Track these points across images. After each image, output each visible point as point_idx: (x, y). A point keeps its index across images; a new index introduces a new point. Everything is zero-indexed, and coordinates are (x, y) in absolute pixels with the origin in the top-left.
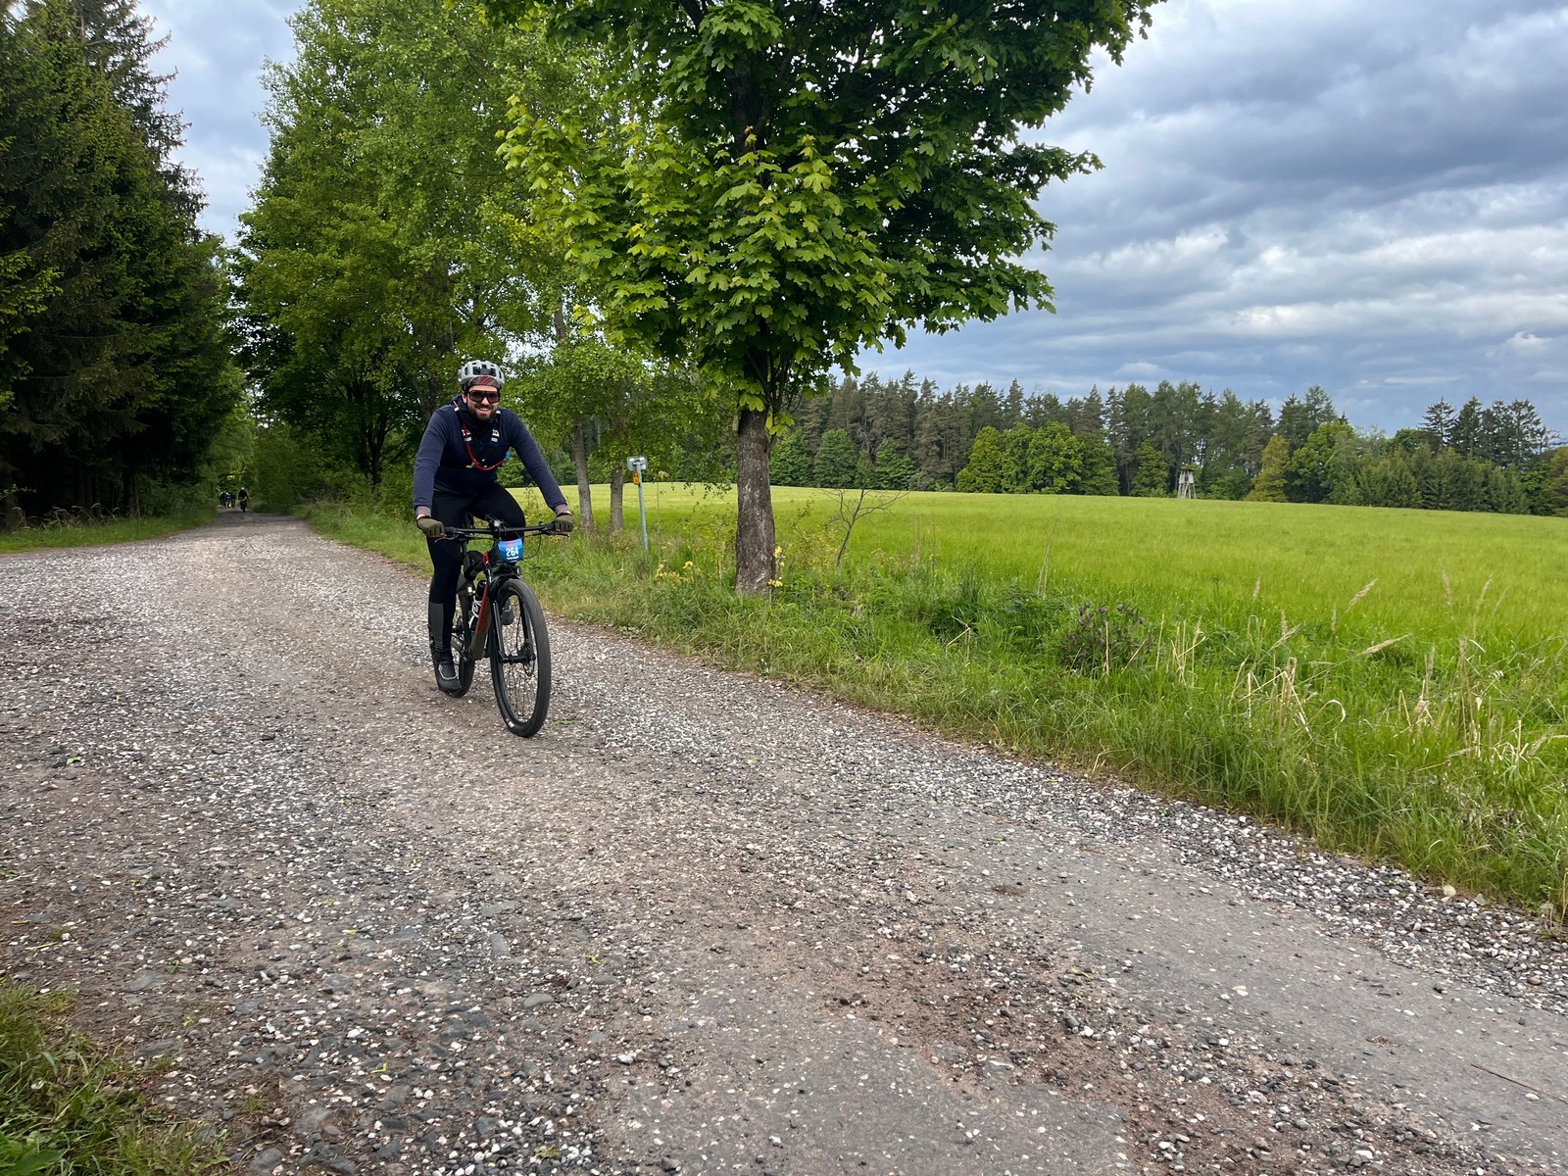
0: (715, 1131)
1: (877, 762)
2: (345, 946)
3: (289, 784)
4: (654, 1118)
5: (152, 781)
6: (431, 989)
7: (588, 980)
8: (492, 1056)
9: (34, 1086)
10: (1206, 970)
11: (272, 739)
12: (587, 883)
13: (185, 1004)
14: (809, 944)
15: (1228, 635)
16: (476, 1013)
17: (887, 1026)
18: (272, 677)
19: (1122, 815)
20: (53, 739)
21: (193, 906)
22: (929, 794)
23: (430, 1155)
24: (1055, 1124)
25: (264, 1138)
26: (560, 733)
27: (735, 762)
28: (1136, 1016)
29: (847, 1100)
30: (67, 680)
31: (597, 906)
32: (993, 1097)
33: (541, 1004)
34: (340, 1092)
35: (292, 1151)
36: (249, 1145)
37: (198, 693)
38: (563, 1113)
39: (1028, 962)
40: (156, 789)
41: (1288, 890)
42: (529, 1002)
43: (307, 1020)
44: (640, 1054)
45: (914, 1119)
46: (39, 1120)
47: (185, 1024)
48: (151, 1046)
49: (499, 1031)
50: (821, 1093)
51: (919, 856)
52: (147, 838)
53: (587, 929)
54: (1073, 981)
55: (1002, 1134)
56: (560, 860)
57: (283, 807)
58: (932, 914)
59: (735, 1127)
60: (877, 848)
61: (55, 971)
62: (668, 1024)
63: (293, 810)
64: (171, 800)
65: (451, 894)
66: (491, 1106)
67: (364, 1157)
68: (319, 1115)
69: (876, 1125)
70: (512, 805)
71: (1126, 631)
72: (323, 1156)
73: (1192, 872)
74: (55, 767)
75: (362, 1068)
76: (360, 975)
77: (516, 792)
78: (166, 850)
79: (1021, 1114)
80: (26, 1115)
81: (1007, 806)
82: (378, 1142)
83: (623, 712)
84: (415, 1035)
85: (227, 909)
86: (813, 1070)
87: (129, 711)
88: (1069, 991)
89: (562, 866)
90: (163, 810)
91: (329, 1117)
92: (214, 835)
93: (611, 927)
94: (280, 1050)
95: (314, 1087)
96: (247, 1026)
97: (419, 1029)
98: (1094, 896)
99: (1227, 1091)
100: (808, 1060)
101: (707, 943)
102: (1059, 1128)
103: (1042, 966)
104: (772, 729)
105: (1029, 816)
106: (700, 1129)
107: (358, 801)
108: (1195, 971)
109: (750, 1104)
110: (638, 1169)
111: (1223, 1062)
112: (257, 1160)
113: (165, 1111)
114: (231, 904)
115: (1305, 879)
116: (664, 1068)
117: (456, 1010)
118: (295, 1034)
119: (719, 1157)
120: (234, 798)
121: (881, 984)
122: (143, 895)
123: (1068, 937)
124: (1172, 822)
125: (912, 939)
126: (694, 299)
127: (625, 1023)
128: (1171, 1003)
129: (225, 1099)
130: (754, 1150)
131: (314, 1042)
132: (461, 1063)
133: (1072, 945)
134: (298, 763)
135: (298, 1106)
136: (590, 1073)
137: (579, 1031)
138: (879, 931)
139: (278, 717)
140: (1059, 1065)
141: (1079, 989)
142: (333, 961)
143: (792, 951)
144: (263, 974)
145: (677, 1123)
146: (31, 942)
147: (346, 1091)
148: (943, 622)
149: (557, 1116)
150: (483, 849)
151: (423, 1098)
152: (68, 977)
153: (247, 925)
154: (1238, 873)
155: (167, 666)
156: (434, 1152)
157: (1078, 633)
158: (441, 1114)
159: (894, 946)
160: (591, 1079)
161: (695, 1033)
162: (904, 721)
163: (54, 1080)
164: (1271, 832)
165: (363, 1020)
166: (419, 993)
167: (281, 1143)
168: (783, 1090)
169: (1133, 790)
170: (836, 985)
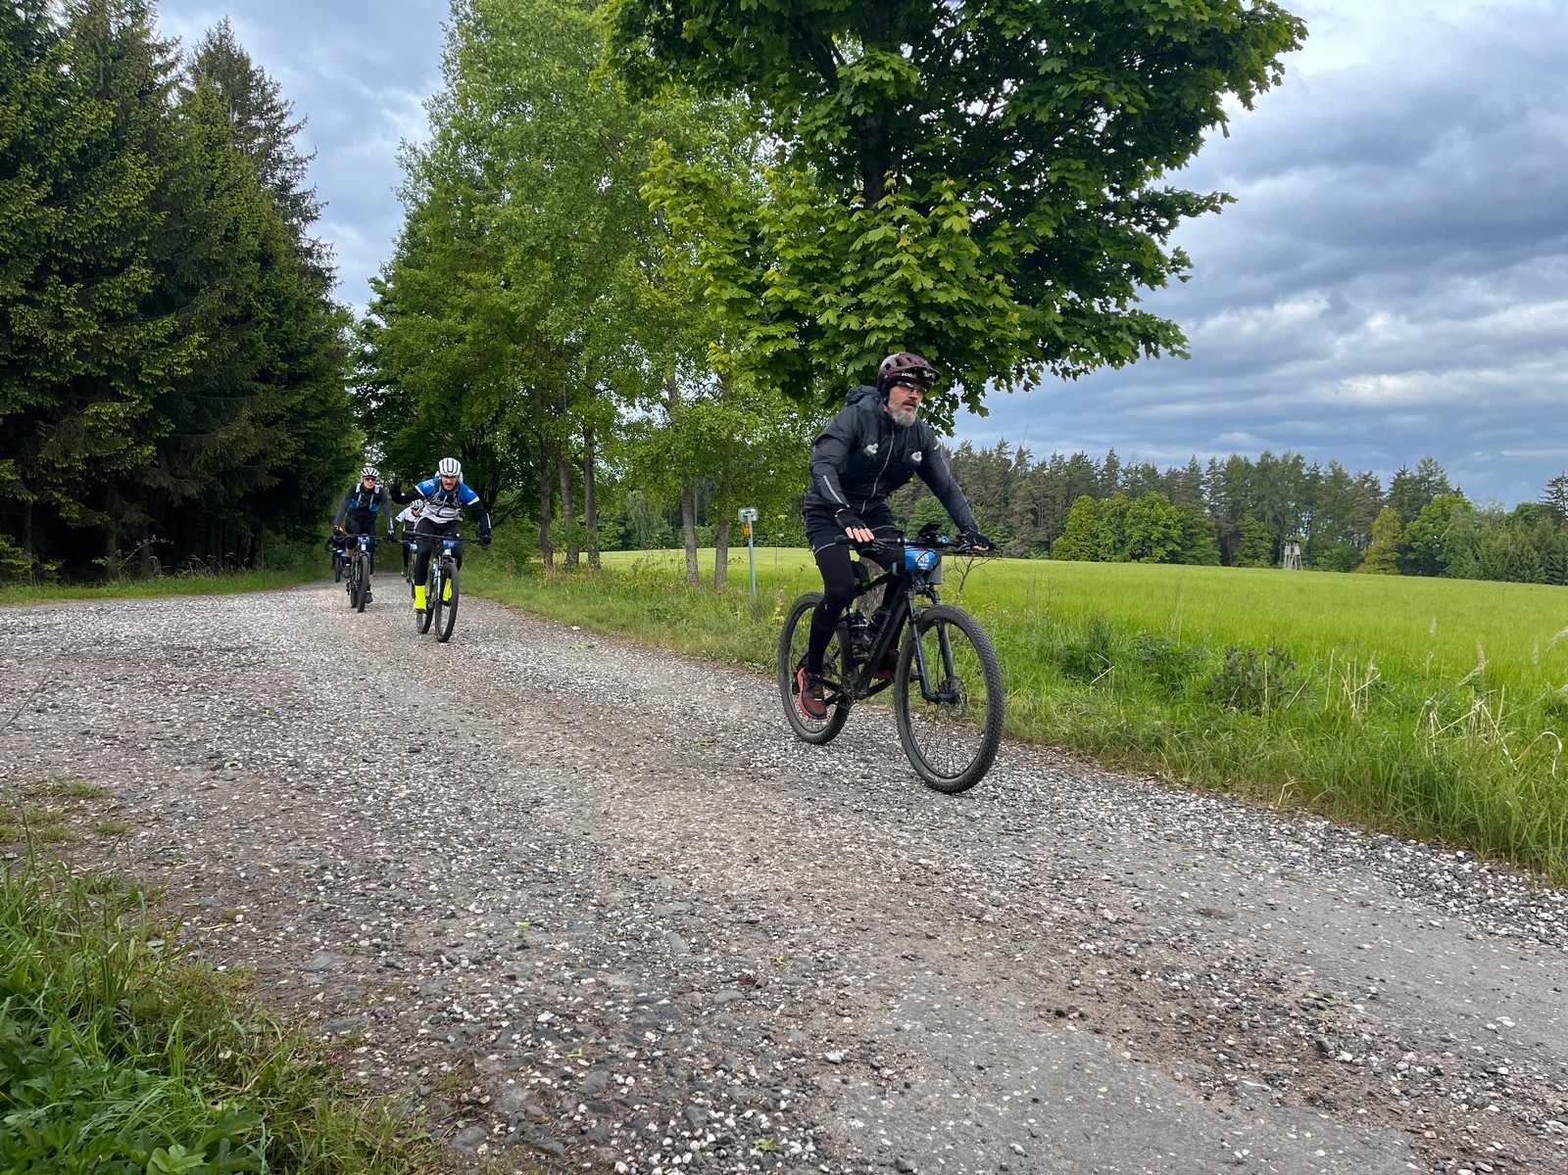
0: (948, 1136)
1: (1038, 790)
2: (520, 937)
3: (442, 790)
4: (877, 1118)
5: (310, 784)
6: (615, 981)
7: (777, 980)
8: (689, 1049)
9: (221, 1055)
10: (1462, 1000)
11: (418, 751)
12: (757, 889)
13: (367, 984)
14: (1007, 955)
15: (1383, 686)
16: (666, 1005)
17: (1113, 1039)
18: (410, 699)
19: (1320, 846)
20: (209, 746)
21: (364, 895)
22: (1102, 820)
23: (643, 1141)
24: (1335, 1148)
25: (464, 1116)
26: (703, 753)
27: (888, 784)
28: (1397, 1043)
29: (1088, 1112)
30: (216, 697)
31: (772, 911)
32: (1257, 1118)
33: (732, 1000)
34: (537, 1073)
35: (496, 1130)
36: (448, 1122)
37: (342, 711)
38: (777, 1108)
39: (1257, 985)
40: (314, 791)
41: (1528, 926)
42: (720, 998)
43: (494, 1003)
44: (847, 1054)
45: (1169, 1135)
46: (227, 1090)
47: (370, 1002)
48: (337, 1022)
49: (693, 1024)
50: (1058, 1103)
51: (1108, 877)
52: (311, 833)
53: (766, 932)
54: (1313, 1006)
55: (1277, 1156)
56: (727, 866)
57: (438, 810)
58: (1135, 933)
59: (968, 1132)
60: (1059, 868)
61: (230, 951)
62: (874, 1024)
63: (449, 814)
64: (330, 801)
65: (619, 895)
66: (698, 1096)
67: (571, 1139)
68: (520, 1096)
69: (1128, 1139)
70: (666, 815)
71: (1277, 677)
72: (529, 1137)
73: (1413, 906)
74: (213, 769)
75: (557, 1051)
76: (541, 964)
77: (668, 805)
78: (331, 844)
79: (1294, 1136)
80: (213, 1084)
81: (1190, 834)
82: (585, 1124)
83: (762, 736)
84: (607, 1023)
85: (397, 898)
86: (1043, 1079)
87: (279, 723)
88: (1311, 1015)
89: (729, 873)
90: (323, 810)
91: (529, 1097)
92: (376, 832)
93: (792, 931)
94: (472, 1030)
95: (511, 1067)
96: (434, 1005)
97: (610, 1018)
98: (1310, 924)
99: (1520, 1120)
100: (1035, 1069)
101: (896, 950)
102: (1341, 1152)
103: (1274, 989)
105: (1216, 844)
106: (930, 1131)
107: (512, 807)
108: (1448, 1001)
109: (980, 1109)
110: (870, 1168)
111: (1509, 1091)
112: (459, 1137)
113: (357, 1085)
114: (400, 894)
115: (1544, 915)
116: (876, 1068)
117: (645, 1001)
118: (484, 1015)
119: (958, 1162)
120: (391, 801)
121: (1097, 998)
122: (312, 884)
123: (1295, 963)
124: (1380, 855)
125: (1119, 956)
126: (824, 341)
127: (824, 1022)
128: (1432, 1032)
129: (419, 1076)
130: (996, 1157)
131: (505, 1024)
132: (658, 1053)
133: (1301, 969)
134: (447, 773)
135: (496, 1084)
136: (797, 1069)
137: (777, 1029)
138: (1082, 946)
139: (420, 734)
140: (1321, 1089)
141: (1323, 1015)
142: (511, 949)
143: (990, 962)
144: (443, 958)
145: (904, 1124)
146: (204, 923)
147: (544, 1073)
148: (1078, 666)
149: (770, 1110)
150: (645, 855)
151: (625, 1084)
152: (244, 956)
153: (419, 914)
154: (1467, 908)
155: (310, 687)
156: (646, 1138)
157: (1225, 677)
158: (647, 1099)
159: (1102, 962)
160: (800, 1076)
161: (903, 1037)
162: (1058, 752)
163: (240, 1051)
164: (1496, 868)
165: (551, 1006)
166: (603, 984)
167: (483, 1121)
168: (1013, 1097)
169: (1327, 823)
170: (1046, 997)
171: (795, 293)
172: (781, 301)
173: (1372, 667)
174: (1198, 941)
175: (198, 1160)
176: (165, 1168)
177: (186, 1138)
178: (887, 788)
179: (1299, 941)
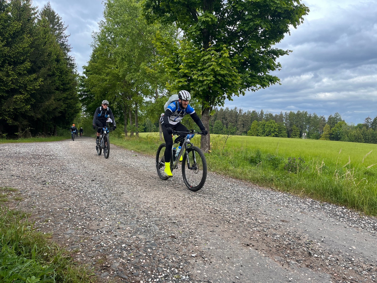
0: (221, 274)
1: (243, 191)
2: (118, 226)
3: (99, 190)
4: (203, 270)
5: (67, 188)
6: (141, 237)
7: (180, 237)
8: (159, 253)
9: (44, 254)
11: (94, 181)
12: (175, 215)
13: (80, 237)
14: (235, 231)
15: (326, 167)
16: (153, 243)
17: (260, 251)
18: (92, 168)
19: (310, 205)
20: (42, 179)
21: (80, 215)
22: (259, 198)
24: (313, 278)
25: (104, 269)
26: (163, 182)
28: (328, 253)
29: (254, 269)
30: (44, 167)
31: (179, 220)
32: (294, 270)
33: (169, 242)
34: (122, 259)
35: (111, 273)
36: (100, 271)
37: (75, 171)
38: (180, 268)
39: (295, 238)
40: (68, 190)
41: (359, 225)
42: (166, 241)
43: (111, 242)
44: (197, 255)
45: (273, 274)
46: (46, 263)
47: (81, 242)
48: (73, 246)
49: (160, 247)
50: (247, 267)
51: (260, 212)
52: (67, 200)
53: (177, 225)
54: (308, 243)
55: (299, 280)
56: (168, 209)
57: (98, 195)
58: (266, 226)
59: (225, 274)
60: (248, 210)
61: (47, 229)
62: (203, 247)
63: (101, 196)
64: (72, 192)
65: (142, 216)
66: (160, 265)
67: (129, 275)
68: (117, 265)
69: (264, 275)
70: (154, 197)
71: (300, 164)
72: (119, 275)
73: (332, 220)
74: (44, 185)
75: (126, 254)
76: (123, 232)
77: (154, 194)
78: (72, 203)
79: (303, 275)
80: (42, 261)
81: (279, 202)
82: (133, 272)
84: (139, 247)
85: (88, 216)
86: (244, 261)
87: (60, 173)
88: (308, 245)
89: (169, 211)
90: (70, 195)
91: (119, 265)
92: (83, 200)
94: (106, 249)
95: (115, 258)
96: (97, 243)
97: (139, 246)
98: (308, 224)
99: (357, 271)
100: (242, 258)
101: (209, 230)
103: (299, 239)
104: (215, 183)
105: (285, 204)
106: (216, 273)
107: (116, 194)
108: (340, 242)
109: (228, 268)
111: (354, 264)
112: (102, 275)
113: (78, 262)
114: (89, 215)
115: (363, 222)
116: (204, 258)
117: (148, 242)
118: (109, 245)
119: (223, 281)
120: (87, 193)
121: (257, 241)
122: (67, 213)
123: (304, 233)
124: (324, 207)
125: (262, 231)
126: (194, 82)
127: (191, 247)
128: (336, 250)
129: (93, 260)
130: (232, 280)
131: (114, 247)
132: (151, 254)
133: (305, 235)
134: (101, 186)
135: (112, 262)
136: (184, 258)
137: (180, 249)
138: (253, 229)
139: (94, 176)
140: (310, 263)
141: (310, 246)
142: (116, 229)
143: (231, 233)
144: (99, 231)
145: (210, 271)
146: (41, 222)
147: (123, 259)
148: (253, 161)
149: (178, 268)
150: (148, 206)
151: (143, 262)
152: (50, 230)
153: (93, 220)
154: (345, 220)
155: (68, 165)
156: (147, 275)
157: (288, 164)
158: (148, 266)
159: (258, 233)
160: (185, 260)
161: (210, 250)
162: (248, 182)
163: (49, 253)
164: (352, 211)
165: (125, 243)
166: (138, 237)
167: (108, 271)
168: (236, 265)
169: (312, 199)
170: (245, 241)
171: (187, 71)
172: (183, 73)
173: (323, 162)
174: (281, 228)
175: (38, 280)
176: (30, 282)
177: (35, 274)
178: (207, 190)
179: (305, 228)
